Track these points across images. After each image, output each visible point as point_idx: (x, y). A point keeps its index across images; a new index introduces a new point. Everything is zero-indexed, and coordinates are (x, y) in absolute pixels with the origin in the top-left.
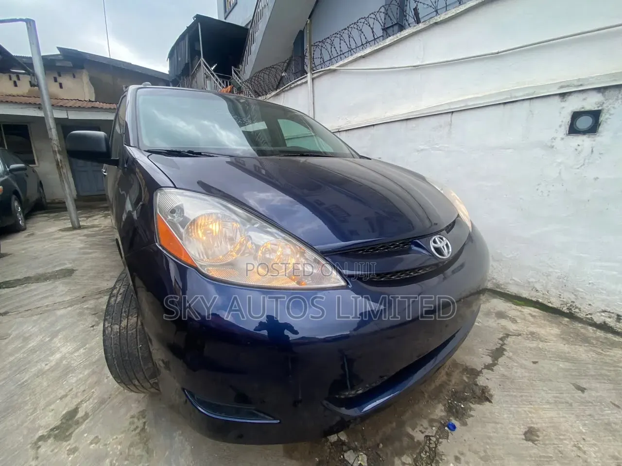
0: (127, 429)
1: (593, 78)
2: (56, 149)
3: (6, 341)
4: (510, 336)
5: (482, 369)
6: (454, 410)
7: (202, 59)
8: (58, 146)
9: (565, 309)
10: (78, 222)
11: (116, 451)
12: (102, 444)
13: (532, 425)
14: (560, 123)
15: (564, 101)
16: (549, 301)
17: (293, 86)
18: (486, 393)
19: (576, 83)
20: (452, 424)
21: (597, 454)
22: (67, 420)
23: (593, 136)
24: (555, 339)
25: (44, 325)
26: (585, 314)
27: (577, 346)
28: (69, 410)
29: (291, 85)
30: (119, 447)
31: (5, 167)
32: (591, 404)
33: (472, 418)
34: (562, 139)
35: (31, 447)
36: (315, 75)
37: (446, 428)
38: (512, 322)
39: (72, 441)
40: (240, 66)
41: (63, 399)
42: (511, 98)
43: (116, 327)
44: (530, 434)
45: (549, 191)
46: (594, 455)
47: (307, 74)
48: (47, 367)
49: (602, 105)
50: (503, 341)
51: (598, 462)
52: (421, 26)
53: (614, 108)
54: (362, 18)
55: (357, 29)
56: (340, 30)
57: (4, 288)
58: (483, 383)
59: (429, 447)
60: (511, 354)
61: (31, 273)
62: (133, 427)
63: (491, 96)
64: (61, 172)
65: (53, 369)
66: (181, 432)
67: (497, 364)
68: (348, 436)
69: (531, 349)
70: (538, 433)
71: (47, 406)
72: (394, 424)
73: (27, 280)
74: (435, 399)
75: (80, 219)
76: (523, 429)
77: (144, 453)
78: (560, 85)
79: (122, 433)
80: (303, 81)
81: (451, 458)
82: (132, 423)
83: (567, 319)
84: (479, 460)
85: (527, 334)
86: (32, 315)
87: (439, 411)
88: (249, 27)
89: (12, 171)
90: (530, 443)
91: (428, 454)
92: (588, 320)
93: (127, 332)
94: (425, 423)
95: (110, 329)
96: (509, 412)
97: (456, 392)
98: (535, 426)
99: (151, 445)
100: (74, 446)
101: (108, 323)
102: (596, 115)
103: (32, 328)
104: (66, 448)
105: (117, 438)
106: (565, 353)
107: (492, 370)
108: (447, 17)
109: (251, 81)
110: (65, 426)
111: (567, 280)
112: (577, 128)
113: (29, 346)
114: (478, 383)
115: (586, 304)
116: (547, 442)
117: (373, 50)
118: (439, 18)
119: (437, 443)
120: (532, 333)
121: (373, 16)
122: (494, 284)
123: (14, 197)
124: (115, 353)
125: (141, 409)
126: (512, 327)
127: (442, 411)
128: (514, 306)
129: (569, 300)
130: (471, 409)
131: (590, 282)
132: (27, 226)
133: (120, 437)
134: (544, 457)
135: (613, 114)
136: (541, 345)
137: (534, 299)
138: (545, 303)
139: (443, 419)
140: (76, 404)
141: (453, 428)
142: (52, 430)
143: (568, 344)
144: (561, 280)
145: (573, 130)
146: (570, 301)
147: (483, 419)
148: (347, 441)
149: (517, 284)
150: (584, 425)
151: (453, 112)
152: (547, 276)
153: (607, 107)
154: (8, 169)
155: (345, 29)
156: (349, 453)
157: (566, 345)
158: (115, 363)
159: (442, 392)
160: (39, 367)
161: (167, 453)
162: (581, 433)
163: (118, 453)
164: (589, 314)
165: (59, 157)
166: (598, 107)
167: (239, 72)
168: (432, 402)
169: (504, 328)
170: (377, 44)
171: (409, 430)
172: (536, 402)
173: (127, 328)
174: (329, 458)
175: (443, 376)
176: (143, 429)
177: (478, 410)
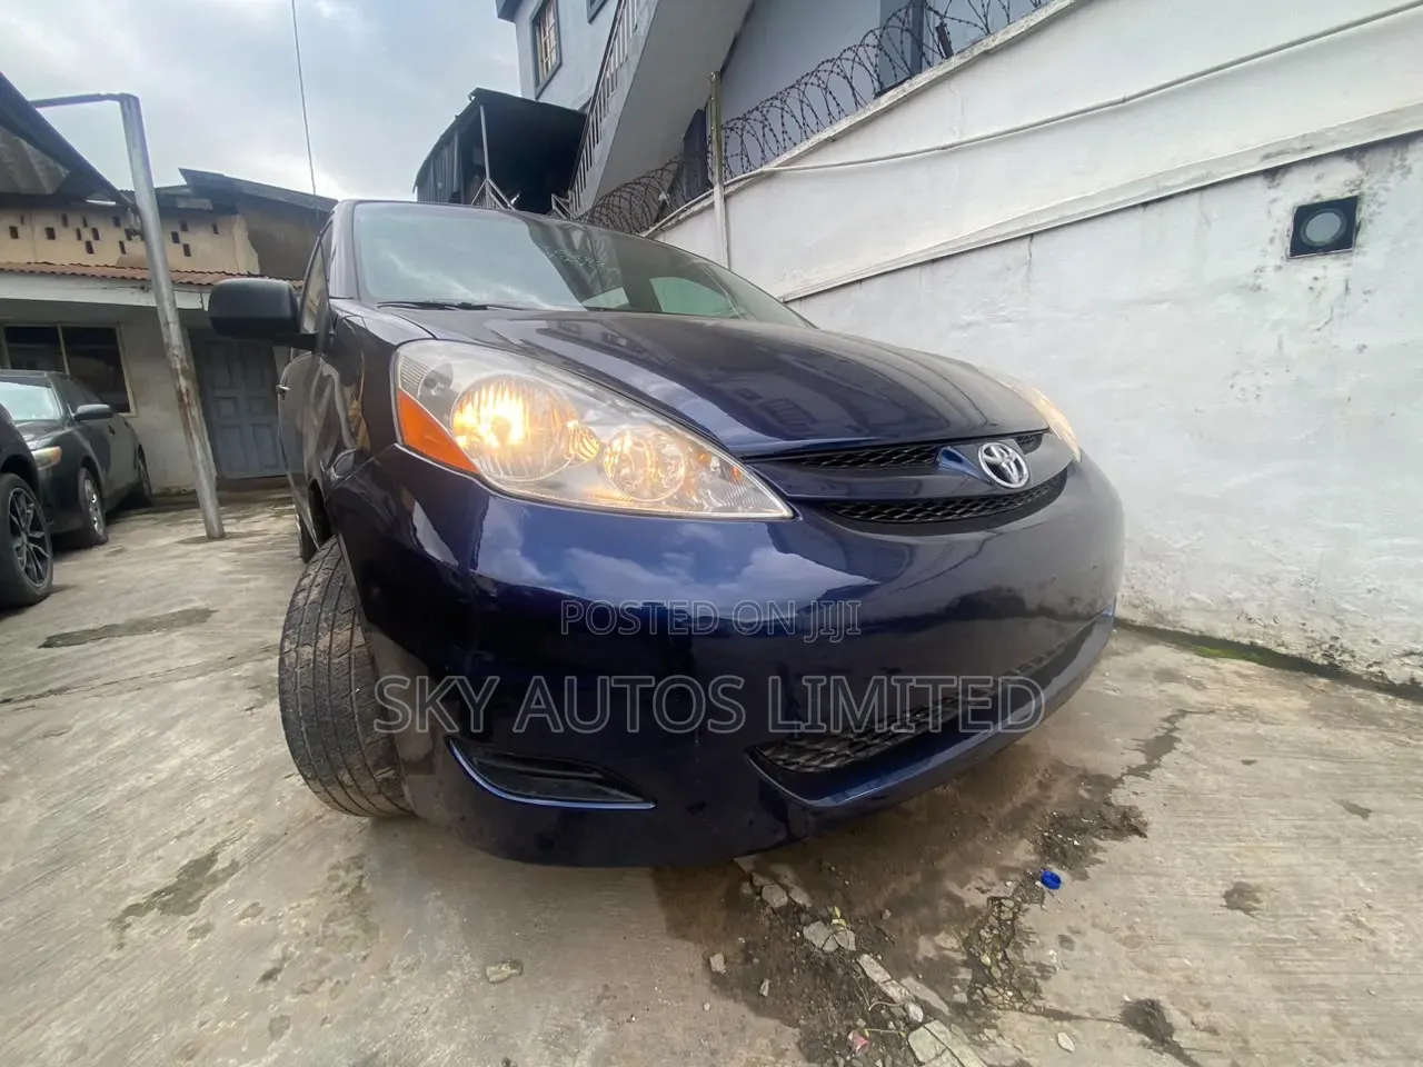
0: (320, 889)
1: (1333, 129)
2: (179, 367)
3: (63, 738)
4: (1188, 715)
5: (1123, 774)
6: (1057, 850)
7: (488, 180)
8: (182, 361)
9: (1318, 658)
10: (221, 526)
11: (296, 929)
12: (267, 918)
13: (1244, 880)
14: (1273, 234)
15: (1275, 187)
16: (1279, 641)
17: (682, 216)
18: (1133, 819)
19: (1298, 146)
20: (1052, 874)
21: (1402, 935)
22: (193, 876)
23: (1346, 255)
24: (1295, 718)
25: (144, 708)
26: (1366, 664)
27: (1347, 731)
28: (196, 857)
29: (678, 215)
30: (304, 923)
31: (66, 411)
32: (1383, 840)
33: (1099, 865)
34: (1280, 268)
35: (109, 926)
36: (731, 189)
37: (1038, 883)
38: (1195, 687)
39: (200, 913)
40: (569, 192)
41: (184, 838)
42: (1159, 191)
43: (307, 651)
44: (1239, 897)
45: (1259, 388)
46: (1394, 938)
47: (712, 187)
48: (152, 782)
49: (1359, 186)
50: (1173, 723)
51: (1406, 951)
52: (955, 61)
53: (1387, 190)
54: (828, 61)
55: (819, 86)
56: (782, 89)
57: (59, 646)
58: (1125, 800)
59: (998, 919)
60: (1191, 748)
61: (120, 619)
62: (336, 885)
63: (1113, 191)
64: (186, 415)
65: (160, 787)
66: (439, 893)
67: (1158, 766)
68: (812, 897)
69: (1237, 736)
70: (1258, 895)
71: (147, 852)
72: (918, 877)
73: (109, 632)
74: (1012, 831)
75: (224, 522)
76: (1222, 887)
77: (359, 933)
78: (1263, 153)
79: (312, 895)
80: (706, 203)
81: (1052, 939)
82: (331, 879)
83: (1323, 681)
84: (1118, 945)
85: (1228, 710)
86: (120, 693)
87: (1023, 852)
88: (588, 111)
89: (80, 418)
90: (1239, 913)
91: (995, 932)
92: (1373, 679)
93: (330, 659)
94: (990, 874)
95: (294, 654)
96: (1187, 854)
97: (1062, 818)
98: (1251, 881)
99: (373, 919)
100: (204, 921)
101: (291, 643)
102: (1347, 209)
103: (120, 714)
104: (187, 925)
105: (299, 906)
106: (1320, 744)
107: (1147, 777)
108: (1009, 36)
109: (592, 216)
110: (184, 886)
111: (1316, 588)
112: (1309, 240)
113: (111, 747)
114: (1113, 801)
115: (1366, 640)
116: (1281, 912)
117: (853, 122)
118: (993, 41)
119: (1018, 910)
120: (1240, 709)
121: (850, 54)
122: (1150, 614)
123: (83, 472)
124: (304, 706)
125: (354, 853)
126: (1193, 697)
127: (1028, 852)
128: (1197, 659)
129: (1325, 634)
130: (1096, 849)
131: (1371, 587)
132: (110, 536)
133: (304, 903)
134: (1275, 940)
135: (1385, 203)
136: (1262, 730)
137: (1246, 641)
138: (1272, 646)
139: (1030, 867)
140: (210, 846)
141: (1054, 882)
142: (157, 894)
143: (1328, 725)
144: (1303, 589)
145: (1300, 247)
146: (1327, 637)
147: (1126, 868)
148: (809, 905)
149: (1204, 609)
150: (1370, 880)
151: (1032, 235)
152: (1270, 583)
153: (1370, 188)
154: (73, 415)
155: (793, 87)
156: (813, 927)
157: (1324, 730)
158: (303, 729)
159: (1028, 818)
160: (134, 782)
161: (409, 931)
162: (1360, 894)
163: (301, 933)
164: (1375, 663)
165: (183, 383)
166: (1351, 191)
167: (568, 205)
168: (1005, 837)
169: (1175, 699)
170: (861, 110)
171: (953, 888)
172: (1252, 836)
173: (329, 653)
174: (770, 938)
175: (1030, 790)
176: (358, 889)
177: (1113, 850)
